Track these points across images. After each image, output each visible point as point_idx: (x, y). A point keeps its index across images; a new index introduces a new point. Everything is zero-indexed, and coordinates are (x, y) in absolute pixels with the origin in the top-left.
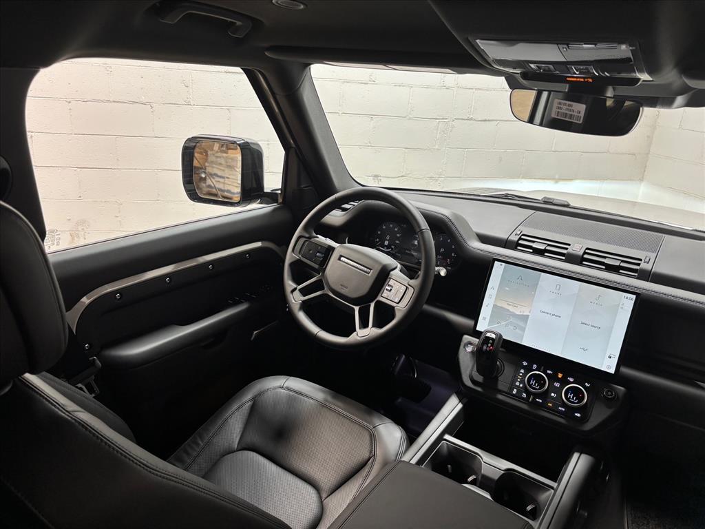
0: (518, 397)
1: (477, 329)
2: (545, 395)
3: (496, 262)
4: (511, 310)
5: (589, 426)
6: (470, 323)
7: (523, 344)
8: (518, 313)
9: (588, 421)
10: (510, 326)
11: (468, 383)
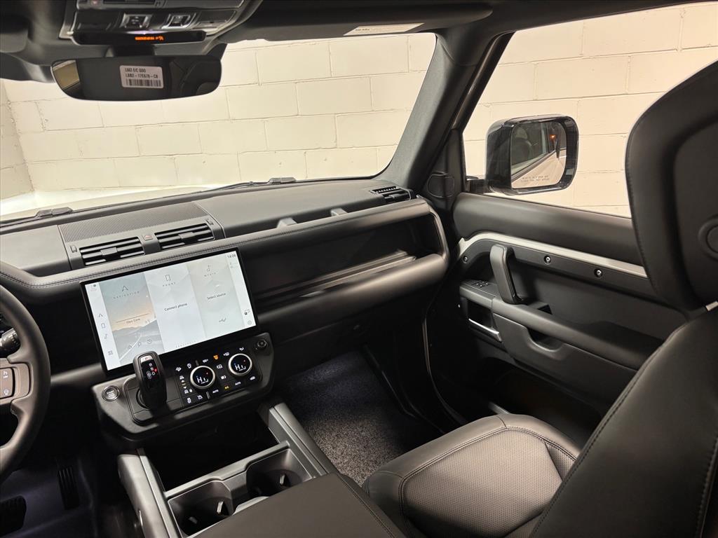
0: (196, 403)
1: (109, 368)
2: (218, 384)
3: (86, 286)
4: (136, 326)
6: (97, 368)
8: (144, 325)
9: (262, 378)
10: (142, 343)
11: (135, 429)
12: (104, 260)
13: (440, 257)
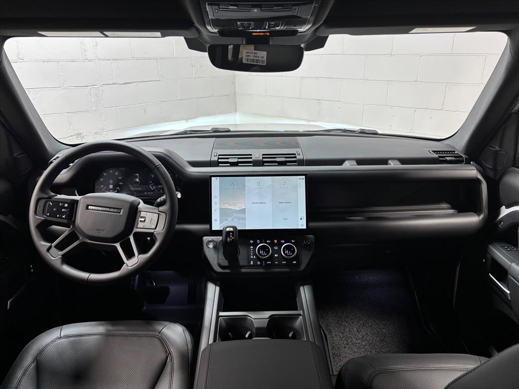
0: (255, 266)
1: (213, 229)
2: (271, 258)
3: (212, 178)
4: (233, 208)
5: (303, 267)
6: (207, 226)
7: (247, 229)
8: (238, 209)
9: (301, 264)
10: (234, 220)
11: (218, 269)
12: (229, 165)
13: (477, 216)
